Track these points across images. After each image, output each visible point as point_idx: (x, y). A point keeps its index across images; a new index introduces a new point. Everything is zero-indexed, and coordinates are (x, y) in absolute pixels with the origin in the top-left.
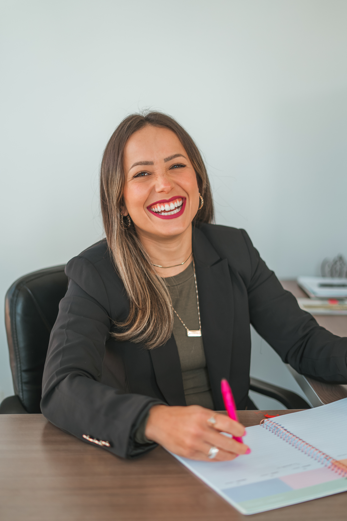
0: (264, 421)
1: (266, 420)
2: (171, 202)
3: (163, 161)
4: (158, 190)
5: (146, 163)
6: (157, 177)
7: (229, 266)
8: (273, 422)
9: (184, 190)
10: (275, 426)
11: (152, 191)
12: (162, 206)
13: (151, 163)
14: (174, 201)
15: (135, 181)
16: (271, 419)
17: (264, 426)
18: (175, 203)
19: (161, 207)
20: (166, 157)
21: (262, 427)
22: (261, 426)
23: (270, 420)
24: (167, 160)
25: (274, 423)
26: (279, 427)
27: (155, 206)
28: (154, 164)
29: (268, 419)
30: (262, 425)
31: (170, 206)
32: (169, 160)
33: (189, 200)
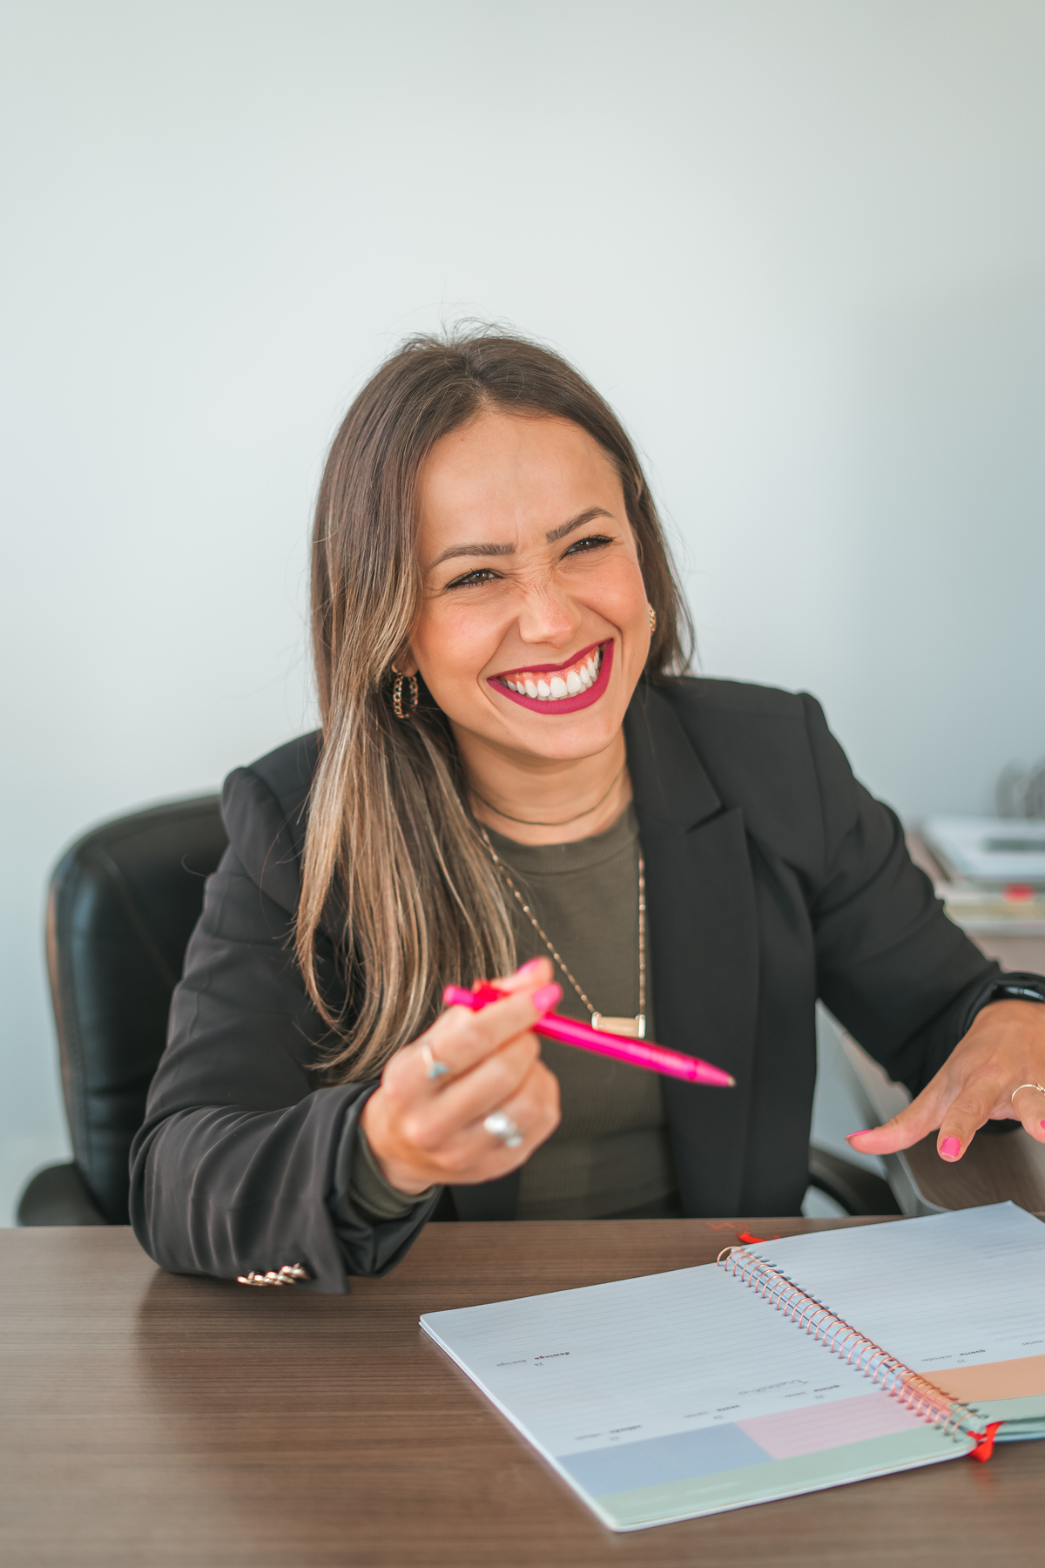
0: (729, 1252)
1: (734, 1249)
2: (570, 667)
3: (545, 540)
4: (528, 634)
5: (491, 550)
6: (525, 592)
7: (750, 836)
8: (755, 1255)
9: (608, 620)
10: (757, 1269)
11: (510, 632)
12: (541, 683)
13: (509, 550)
14: (579, 662)
15: (451, 599)
16: (749, 1248)
17: (728, 1268)
18: (583, 668)
19: (536, 685)
20: (553, 528)
21: (723, 1268)
22: (722, 1266)
23: (746, 1251)
24: (553, 536)
25: (757, 1258)
26: (768, 1270)
27: (517, 676)
28: (516, 552)
29: (744, 1247)
30: (724, 1262)
31: (565, 680)
32: (562, 535)
33: (623, 643)
